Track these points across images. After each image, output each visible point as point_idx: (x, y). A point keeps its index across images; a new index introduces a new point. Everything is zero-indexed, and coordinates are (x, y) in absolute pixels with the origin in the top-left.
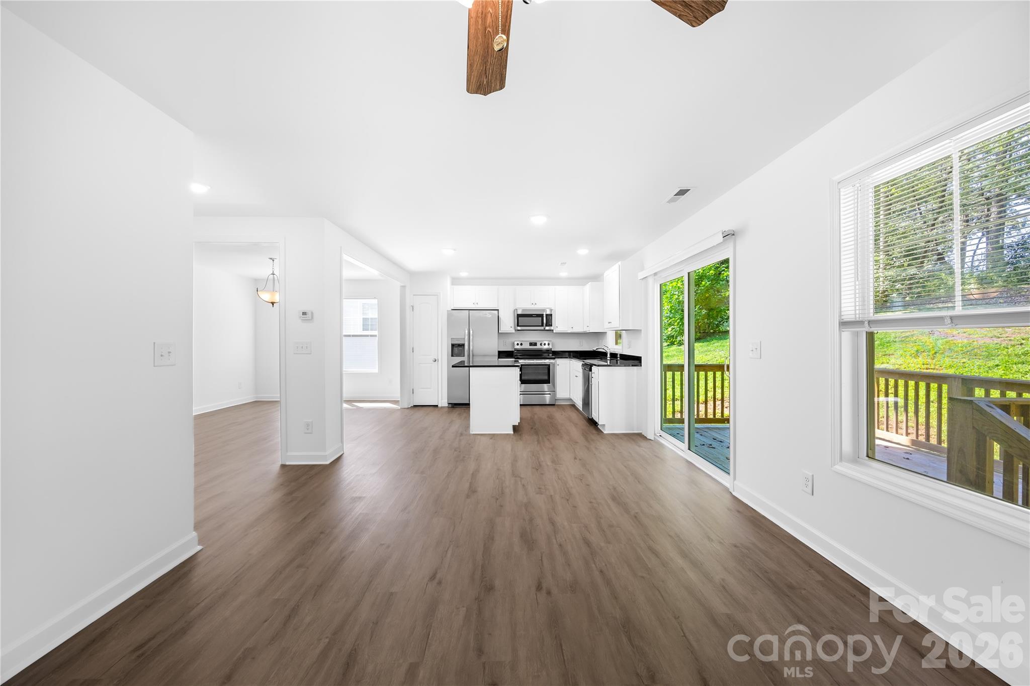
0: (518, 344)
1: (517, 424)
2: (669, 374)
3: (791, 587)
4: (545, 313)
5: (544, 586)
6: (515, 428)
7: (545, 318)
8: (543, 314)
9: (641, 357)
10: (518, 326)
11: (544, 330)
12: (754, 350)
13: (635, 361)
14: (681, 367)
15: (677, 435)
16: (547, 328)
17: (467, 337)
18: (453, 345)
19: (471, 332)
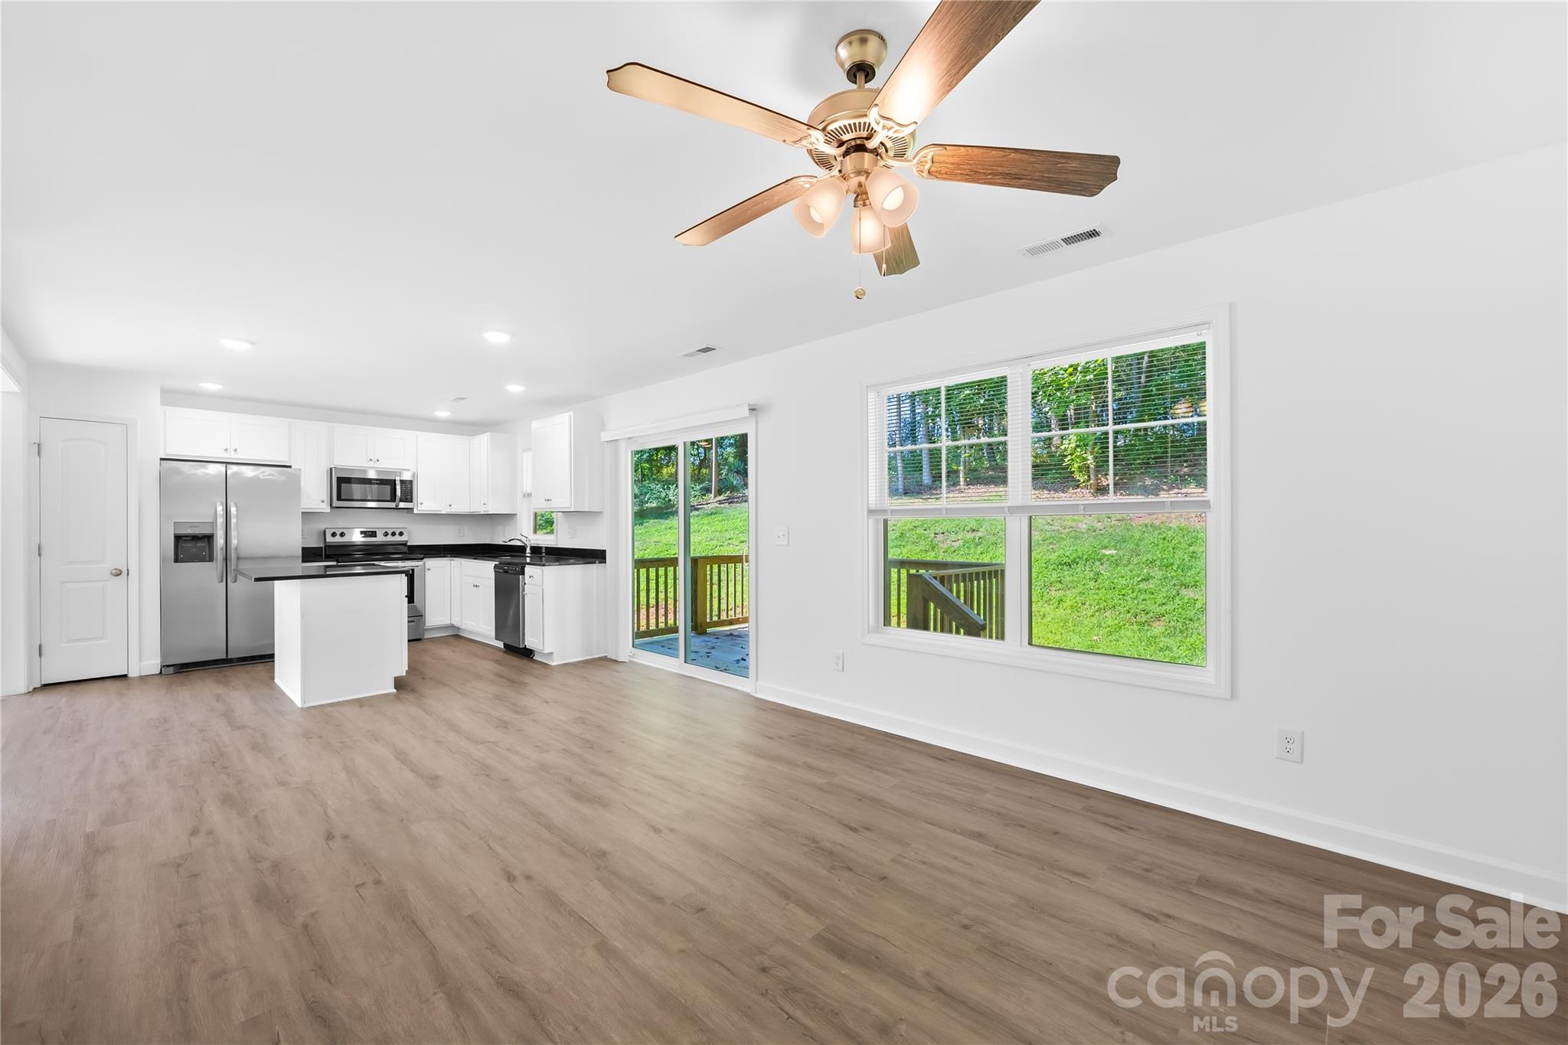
0: (334, 535)
1: (404, 674)
2: (643, 571)
3: (852, 750)
4: (397, 478)
5: (516, 872)
6: (399, 683)
7: (398, 488)
8: (395, 481)
9: (605, 551)
10: (339, 499)
11: (397, 508)
12: (782, 536)
13: (597, 556)
14: (673, 562)
15: (669, 649)
16: (402, 505)
17: (221, 521)
18: (178, 538)
19: (233, 510)
